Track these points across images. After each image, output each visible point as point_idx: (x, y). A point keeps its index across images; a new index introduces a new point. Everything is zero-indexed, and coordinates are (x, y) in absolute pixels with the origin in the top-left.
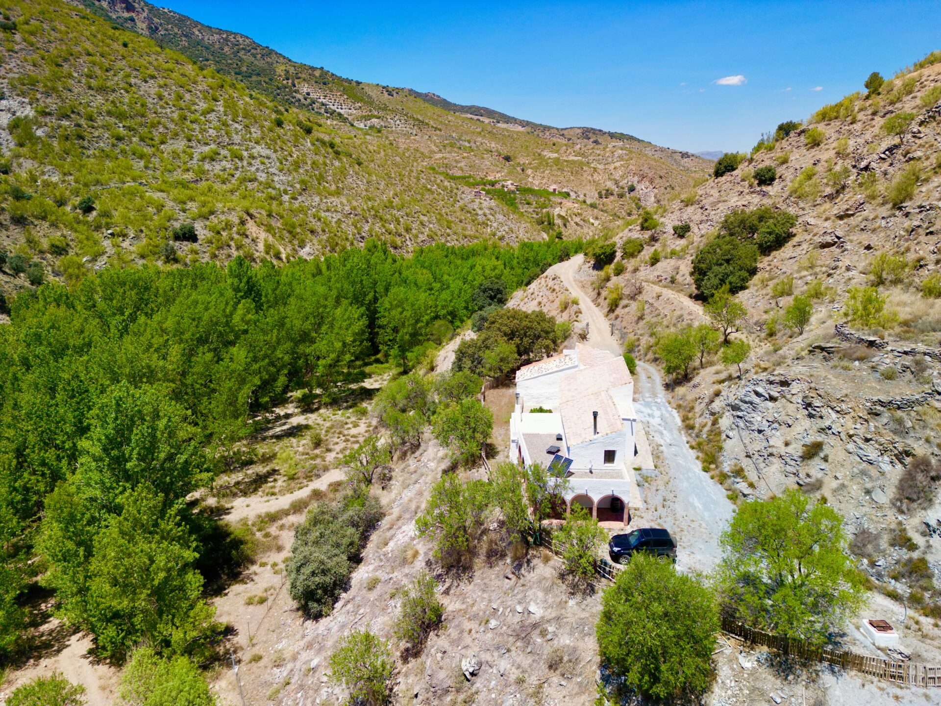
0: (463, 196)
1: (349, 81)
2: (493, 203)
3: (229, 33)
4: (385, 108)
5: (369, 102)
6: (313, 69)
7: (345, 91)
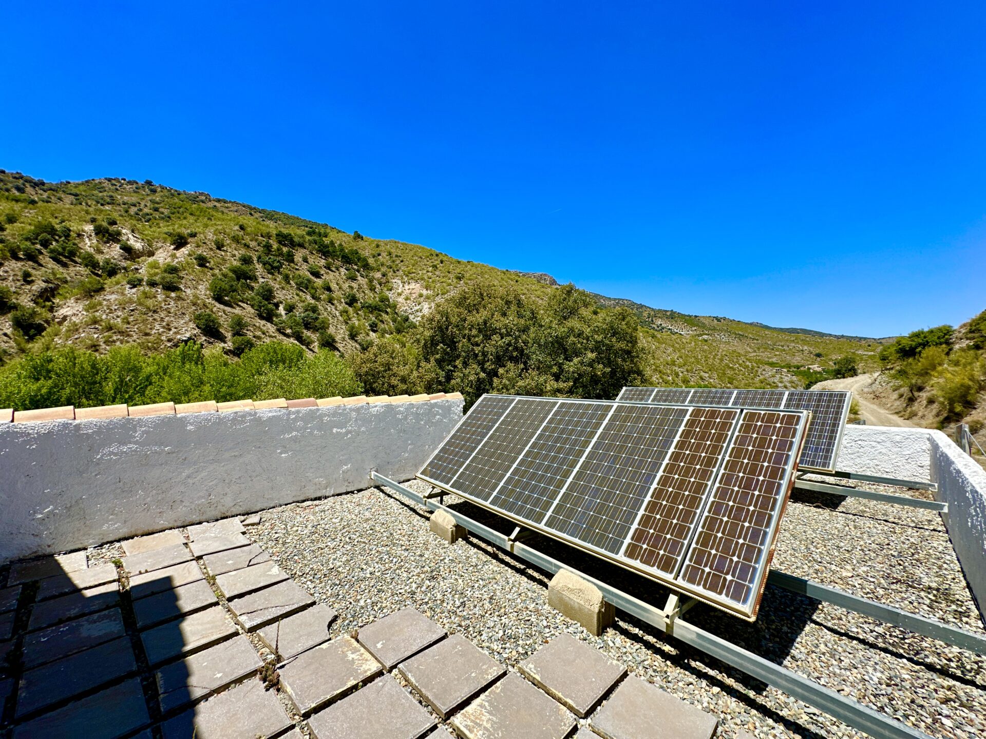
0: (764, 372)
1: (690, 316)
2: (794, 378)
3: (619, 299)
4: (714, 329)
5: (703, 326)
6: (666, 311)
7: (686, 321)
